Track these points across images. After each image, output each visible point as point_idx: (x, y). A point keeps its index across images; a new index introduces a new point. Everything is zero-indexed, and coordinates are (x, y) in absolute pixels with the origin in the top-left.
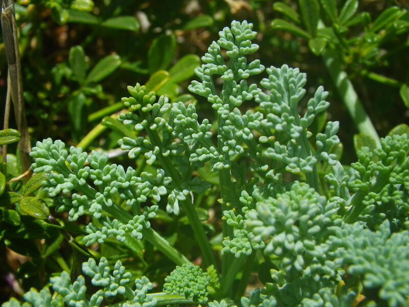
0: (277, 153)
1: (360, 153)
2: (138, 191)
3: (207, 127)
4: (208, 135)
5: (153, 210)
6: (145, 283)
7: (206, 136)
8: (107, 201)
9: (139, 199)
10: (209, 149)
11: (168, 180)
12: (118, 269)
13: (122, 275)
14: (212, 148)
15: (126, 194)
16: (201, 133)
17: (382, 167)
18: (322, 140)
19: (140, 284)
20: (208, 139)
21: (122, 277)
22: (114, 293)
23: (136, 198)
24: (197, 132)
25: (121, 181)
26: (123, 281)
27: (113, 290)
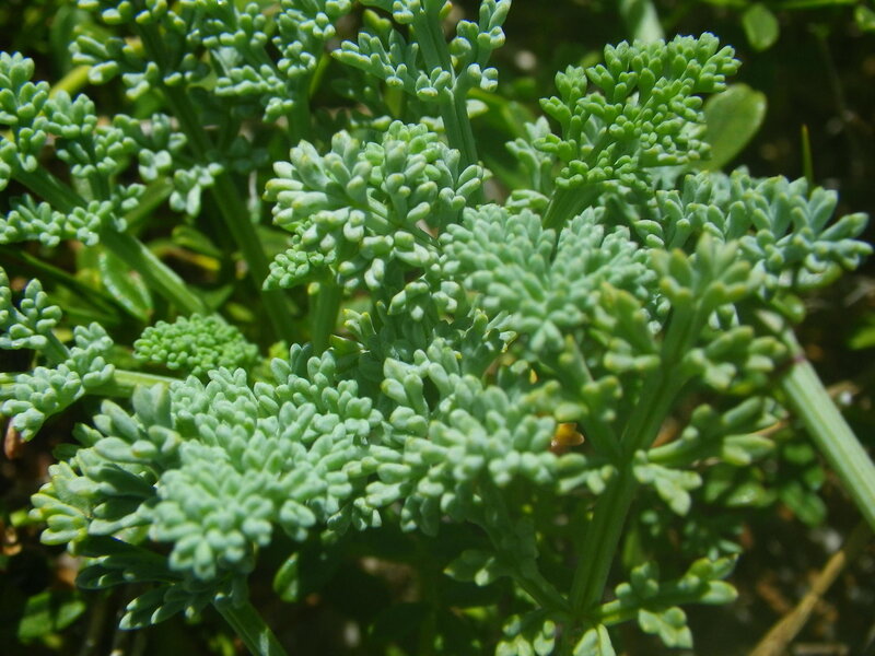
0: (362, 53)
1: (562, 77)
2: (98, 148)
3: (255, 23)
4: (257, 39)
5: (134, 194)
6: (97, 337)
7: (254, 42)
8: (25, 161)
9: (101, 165)
10: (258, 71)
11: (179, 140)
12: (33, 297)
13: (39, 311)
14: (266, 68)
15: (72, 152)
16: (241, 33)
17: (603, 106)
18: (470, 36)
19: (85, 336)
20: (258, 49)
21: (40, 316)
22: (17, 344)
23: (94, 164)
24: (233, 31)
25: (60, 121)
26: (42, 323)
27: (15, 337)
